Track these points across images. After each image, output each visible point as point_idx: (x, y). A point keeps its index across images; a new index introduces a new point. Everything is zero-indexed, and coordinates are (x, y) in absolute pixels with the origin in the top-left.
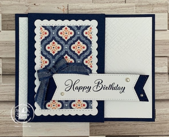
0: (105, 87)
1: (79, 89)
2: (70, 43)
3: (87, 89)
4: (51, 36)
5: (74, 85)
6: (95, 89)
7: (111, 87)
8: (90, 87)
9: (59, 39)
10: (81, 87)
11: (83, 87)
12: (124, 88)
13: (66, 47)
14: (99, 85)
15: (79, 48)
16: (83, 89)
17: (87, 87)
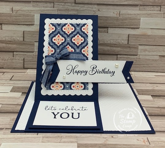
0: (99, 71)
1: (78, 72)
2: (71, 36)
3: (84, 72)
4: (57, 31)
5: (74, 69)
6: (91, 73)
7: (104, 71)
8: (87, 71)
9: (63, 33)
10: (79, 71)
11: (81, 71)
12: (114, 72)
13: (68, 39)
14: (94, 70)
15: (78, 40)
16: (81, 72)
17: (84, 71)
